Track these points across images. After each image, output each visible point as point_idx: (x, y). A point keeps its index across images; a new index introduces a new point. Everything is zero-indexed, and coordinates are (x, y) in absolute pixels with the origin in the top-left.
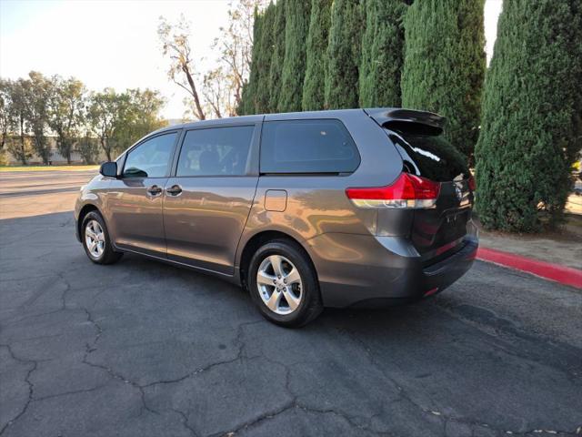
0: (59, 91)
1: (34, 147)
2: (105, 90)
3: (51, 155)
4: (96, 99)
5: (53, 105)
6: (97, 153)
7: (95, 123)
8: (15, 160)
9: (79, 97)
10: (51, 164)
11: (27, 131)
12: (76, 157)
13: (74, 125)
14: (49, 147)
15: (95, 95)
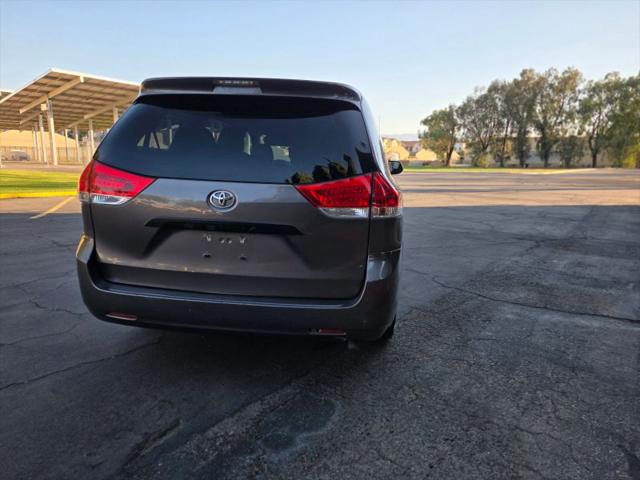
0: (551, 86)
1: (514, 149)
2: (606, 77)
3: (529, 157)
4: (594, 89)
5: (541, 104)
6: (581, 155)
7: (585, 119)
8: (493, 162)
9: (573, 90)
10: (527, 166)
11: (512, 132)
12: (554, 160)
13: (561, 123)
14: (529, 148)
15: (593, 85)
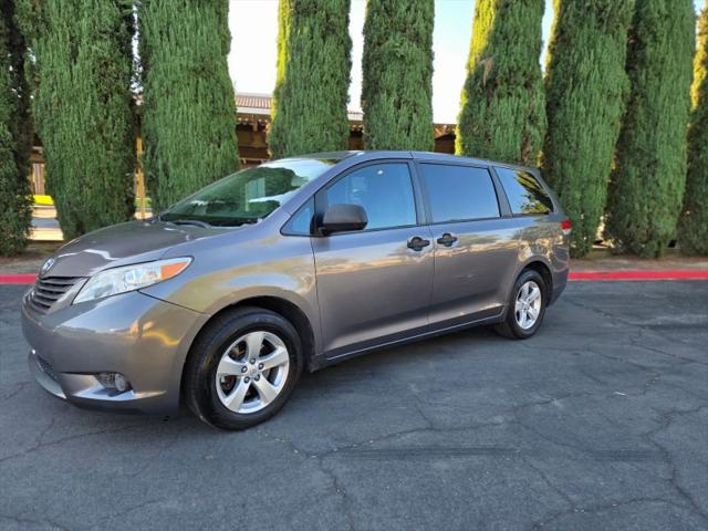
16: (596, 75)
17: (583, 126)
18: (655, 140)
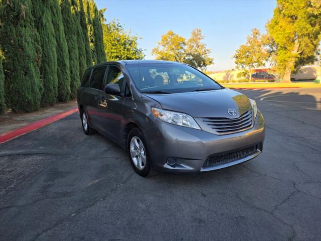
16: (47, 24)
17: (48, 47)
18: (63, 57)
